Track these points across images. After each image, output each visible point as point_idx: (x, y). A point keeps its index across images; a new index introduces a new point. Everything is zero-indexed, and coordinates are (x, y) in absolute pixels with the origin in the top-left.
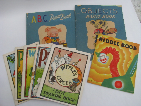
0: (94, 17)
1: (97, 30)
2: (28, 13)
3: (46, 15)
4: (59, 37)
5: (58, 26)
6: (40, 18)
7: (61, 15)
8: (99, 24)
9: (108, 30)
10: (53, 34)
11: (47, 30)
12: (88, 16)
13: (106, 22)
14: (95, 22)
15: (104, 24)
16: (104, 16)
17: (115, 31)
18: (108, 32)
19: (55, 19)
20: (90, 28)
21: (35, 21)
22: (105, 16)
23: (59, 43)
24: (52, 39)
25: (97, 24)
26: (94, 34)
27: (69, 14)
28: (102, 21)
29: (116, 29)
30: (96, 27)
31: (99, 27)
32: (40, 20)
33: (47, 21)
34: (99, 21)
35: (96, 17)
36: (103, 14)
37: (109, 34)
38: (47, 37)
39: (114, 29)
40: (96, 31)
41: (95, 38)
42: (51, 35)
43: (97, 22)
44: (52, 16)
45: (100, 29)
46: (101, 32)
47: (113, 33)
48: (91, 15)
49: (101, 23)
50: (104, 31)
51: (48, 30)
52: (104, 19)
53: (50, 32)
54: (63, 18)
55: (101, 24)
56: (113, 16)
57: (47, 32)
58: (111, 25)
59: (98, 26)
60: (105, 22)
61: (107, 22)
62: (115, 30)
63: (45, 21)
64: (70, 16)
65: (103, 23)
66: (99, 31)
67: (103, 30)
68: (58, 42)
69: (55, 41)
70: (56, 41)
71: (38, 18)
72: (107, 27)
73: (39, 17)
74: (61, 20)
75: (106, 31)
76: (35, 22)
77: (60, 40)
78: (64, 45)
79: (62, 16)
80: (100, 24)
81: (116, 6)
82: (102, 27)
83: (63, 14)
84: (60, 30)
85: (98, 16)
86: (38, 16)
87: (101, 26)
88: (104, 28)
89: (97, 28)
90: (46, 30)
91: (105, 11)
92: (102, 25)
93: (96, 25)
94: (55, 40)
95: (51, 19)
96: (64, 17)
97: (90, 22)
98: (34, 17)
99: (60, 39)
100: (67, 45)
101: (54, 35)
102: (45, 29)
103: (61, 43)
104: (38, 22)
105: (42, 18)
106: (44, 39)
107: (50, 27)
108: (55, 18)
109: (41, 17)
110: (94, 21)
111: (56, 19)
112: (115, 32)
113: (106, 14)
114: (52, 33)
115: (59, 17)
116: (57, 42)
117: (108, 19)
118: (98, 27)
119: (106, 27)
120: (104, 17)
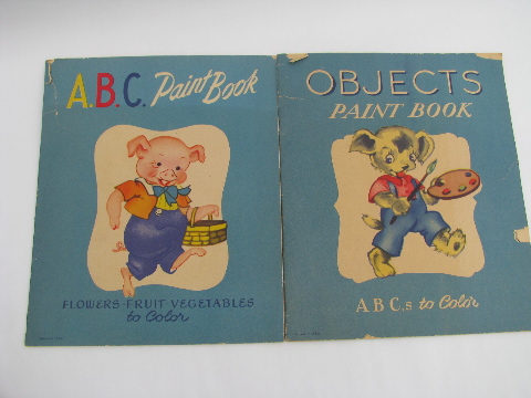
0: (369, 114)
1: (385, 179)
2: (52, 57)
3: (137, 76)
4: (188, 189)
5: (192, 134)
6: (108, 88)
7: (209, 76)
8: (395, 148)
9: (438, 183)
10: (161, 169)
11: (138, 148)
12: (339, 109)
13: (428, 137)
14: (373, 141)
15: (421, 149)
16: (418, 110)
17: (473, 182)
18: (438, 191)
19: (176, 96)
20: (353, 172)
21: (83, 100)
22: (425, 110)
23: (189, 217)
24: (156, 196)
25: (386, 152)
26: (372, 200)
27: (246, 77)
28: (409, 133)
29: (473, 176)
30: (378, 163)
31: (396, 167)
32: (106, 96)
33: (139, 101)
34: (395, 134)
35: (382, 115)
36: (411, 98)
37: (441, 201)
38: (137, 182)
39: (468, 175)
40: (379, 187)
41: (373, 223)
42: (152, 174)
43: (385, 141)
44: (166, 79)
45: (401, 178)
46: (402, 190)
47: (463, 194)
48: (356, 107)
49: (402, 144)
50: (419, 186)
51: (140, 147)
52: (416, 125)
53: (148, 159)
54: (216, 91)
55: (405, 151)
56: (463, 108)
57: (135, 158)
58: (452, 154)
59: (388, 161)
60: (421, 140)
61: (435, 137)
62: (473, 180)
63: (133, 101)
64: (251, 85)
65: (416, 145)
66: (392, 187)
67: (412, 180)
68: (183, 211)
69: (168, 208)
70: (175, 207)
71: (100, 88)
72: (435, 162)
73: (105, 81)
74: (206, 101)
75: (427, 184)
76: (85, 106)
77: (192, 205)
78: (214, 228)
79: (215, 85)
80: (401, 151)
81: (473, 55)
82: (411, 164)
83: (218, 74)
84: (197, 154)
85: (391, 109)
86: (101, 76)
87: (402, 162)
88: (417, 173)
89: (383, 173)
90: (133, 148)
91: (421, 81)
92: (411, 157)
93: (378, 156)
94: (170, 200)
95: (160, 94)
96: (222, 87)
97: (349, 139)
98: (79, 81)
99: (196, 199)
100: (225, 230)
101: (169, 178)
102: (129, 145)
103: (197, 219)
104: (99, 104)
105: (118, 87)
106: (119, 193)
107: (150, 134)
108: (181, 92)
109: (112, 80)
110: (372, 137)
111: (183, 95)
112: (472, 187)
113: (426, 100)
114: (159, 164)
115: (197, 85)
116: (178, 210)
117: (440, 126)
118: (391, 166)
119: (427, 164)
120: (418, 113)
